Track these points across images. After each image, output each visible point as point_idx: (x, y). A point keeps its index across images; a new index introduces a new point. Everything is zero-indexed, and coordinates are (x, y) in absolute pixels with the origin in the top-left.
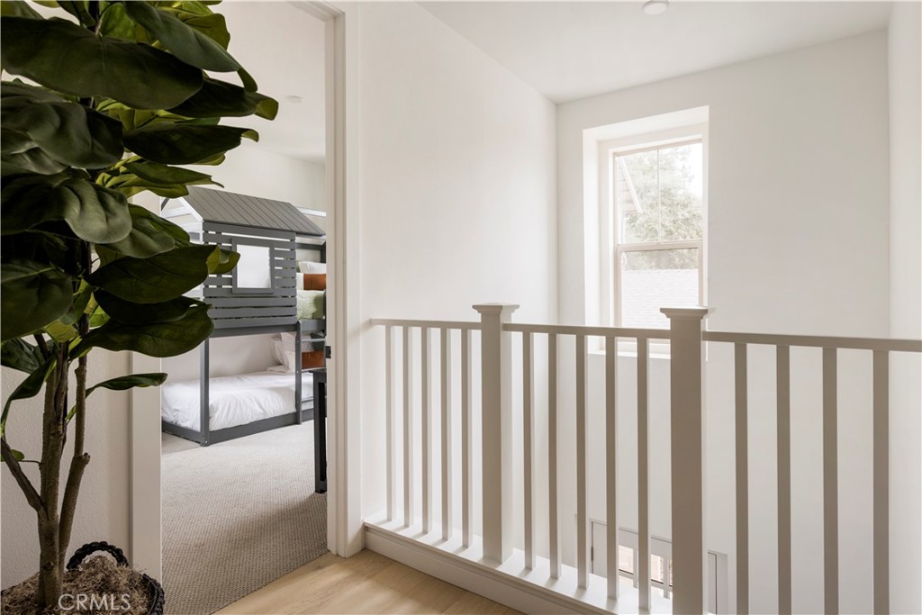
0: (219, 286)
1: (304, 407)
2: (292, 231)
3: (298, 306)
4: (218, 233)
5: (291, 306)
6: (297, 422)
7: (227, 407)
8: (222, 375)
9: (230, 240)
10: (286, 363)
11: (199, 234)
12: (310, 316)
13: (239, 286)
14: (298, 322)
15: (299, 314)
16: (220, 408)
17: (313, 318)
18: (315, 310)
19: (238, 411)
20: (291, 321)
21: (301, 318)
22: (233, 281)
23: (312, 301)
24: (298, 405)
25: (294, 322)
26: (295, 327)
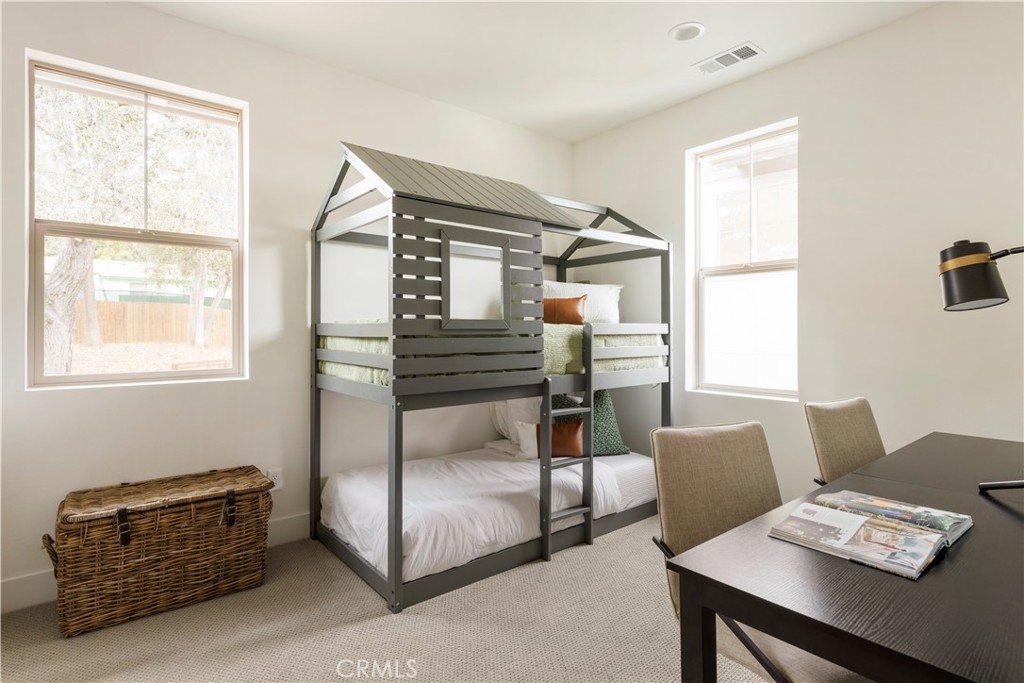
0: (420, 317)
1: (554, 528)
2: (536, 220)
3: (545, 351)
4: (420, 218)
5: (535, 352)
6: (542, 556)
7: (432, 536)
8: (420, 455)
9: (438, 232)
10: (513, 437)
11: (387, 238)
12: (562, 369)
13: (453, 316)
14: (546, 380)
15: (546, 367)
16: (422, 539)
17: (567, 373)
18: (571, 358)
19: (451, 543)
20: (534, 378)
21: (549, 373)
22: (441, 308)
23: (566, 343)
24: (544, 523)
25: (539, 381)
26: (542, 388)
